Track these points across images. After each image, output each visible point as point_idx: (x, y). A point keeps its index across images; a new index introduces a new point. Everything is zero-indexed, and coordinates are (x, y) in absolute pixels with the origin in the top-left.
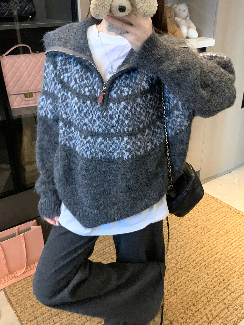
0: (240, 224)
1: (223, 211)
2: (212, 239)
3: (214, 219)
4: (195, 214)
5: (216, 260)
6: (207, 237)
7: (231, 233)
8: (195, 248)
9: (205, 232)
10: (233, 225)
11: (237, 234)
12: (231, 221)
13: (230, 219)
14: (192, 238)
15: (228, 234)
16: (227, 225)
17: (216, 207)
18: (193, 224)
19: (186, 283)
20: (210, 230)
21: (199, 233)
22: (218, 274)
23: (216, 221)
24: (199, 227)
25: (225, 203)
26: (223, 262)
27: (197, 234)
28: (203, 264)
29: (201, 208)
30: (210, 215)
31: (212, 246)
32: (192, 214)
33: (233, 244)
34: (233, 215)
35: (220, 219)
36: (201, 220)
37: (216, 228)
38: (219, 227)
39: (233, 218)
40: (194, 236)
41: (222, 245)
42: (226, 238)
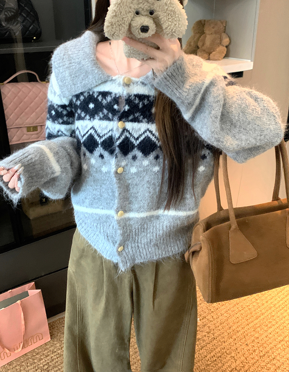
5: (257, 326)
19: (220, 357)
22: (260, 344)
26: (266, 328)
28: (242, 332)
31: (252, 308)
33: (277, 306)
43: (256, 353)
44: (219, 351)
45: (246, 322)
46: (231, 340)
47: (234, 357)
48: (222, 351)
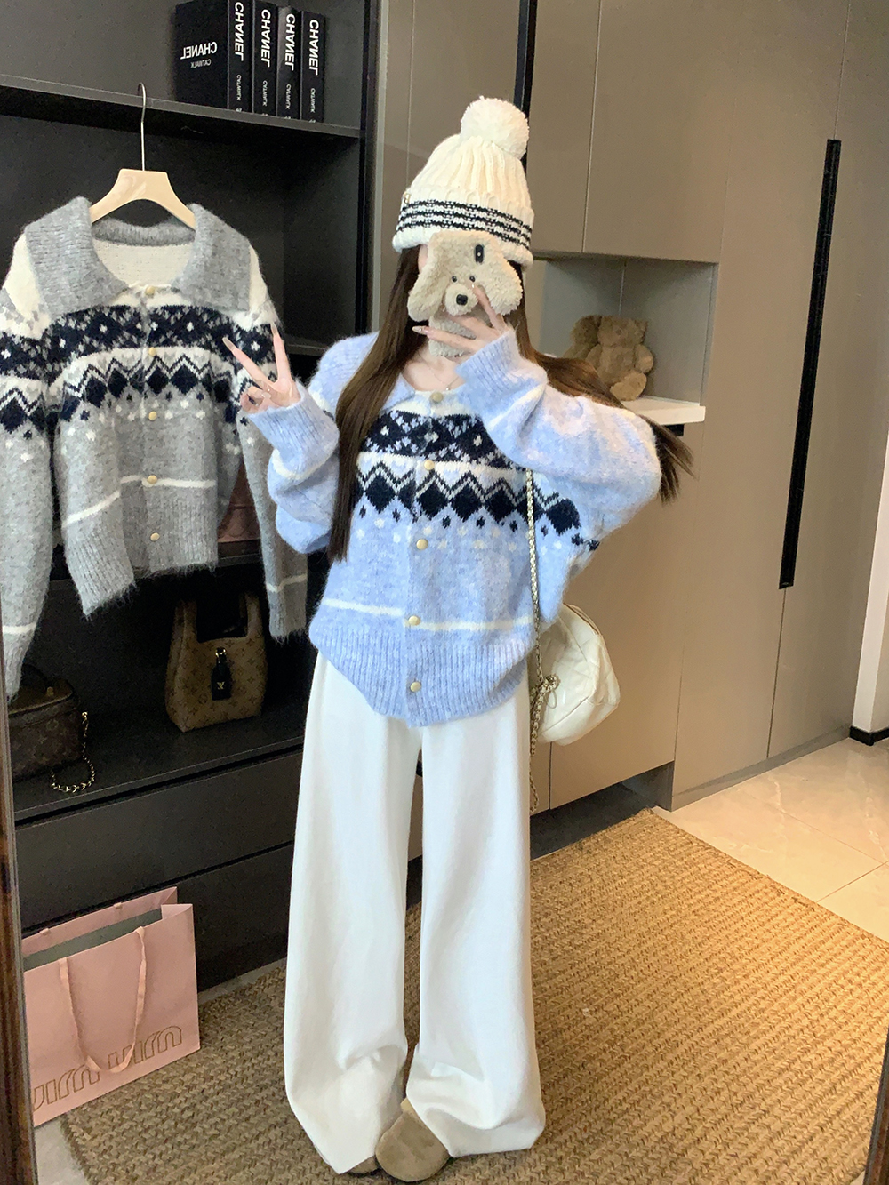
0: (788, 926)
1: (735, 884)
2: (707, 971)
3: (711, 907)
4: (658, 893)
5: (723, 1033)
6: (693, 963)
7: (762, 953)
8: (660, 994)
9: (687, 948)
10: (767, 926)
11: (779, 957)
12: (759, 916)
13: (758, 908)
14: (651, 964)
15: (753, 955)
16: (748, 927)
17: (715, 873)
18: (651, 924)
19: (638, 1102)
20: (699, 940)
21: (670, 949)
22: (730, 1077)
23: (716, 914)
24: (667, 932)
25: (739, 863)
26: (744, 1039)
27: (663, 953)
28: (685, 1046)
29: (673, 877)
30: (698, 897)
31: (709, 989)
32: (649, 894)
33: (771, 987)
34: (765, 899)
35: (726, 910)
36: (674, 912)
37: (717, 937)
38: (727, 932)
39: (767, 907)
40: (655, 959)
41: (737, 987)
42: (750, 967)
43: (723, 1099)
44: (636, 1090)
45: (697, 1023)
46: (662, 1064)
47: (669, 1105)
48: (642, 1088)
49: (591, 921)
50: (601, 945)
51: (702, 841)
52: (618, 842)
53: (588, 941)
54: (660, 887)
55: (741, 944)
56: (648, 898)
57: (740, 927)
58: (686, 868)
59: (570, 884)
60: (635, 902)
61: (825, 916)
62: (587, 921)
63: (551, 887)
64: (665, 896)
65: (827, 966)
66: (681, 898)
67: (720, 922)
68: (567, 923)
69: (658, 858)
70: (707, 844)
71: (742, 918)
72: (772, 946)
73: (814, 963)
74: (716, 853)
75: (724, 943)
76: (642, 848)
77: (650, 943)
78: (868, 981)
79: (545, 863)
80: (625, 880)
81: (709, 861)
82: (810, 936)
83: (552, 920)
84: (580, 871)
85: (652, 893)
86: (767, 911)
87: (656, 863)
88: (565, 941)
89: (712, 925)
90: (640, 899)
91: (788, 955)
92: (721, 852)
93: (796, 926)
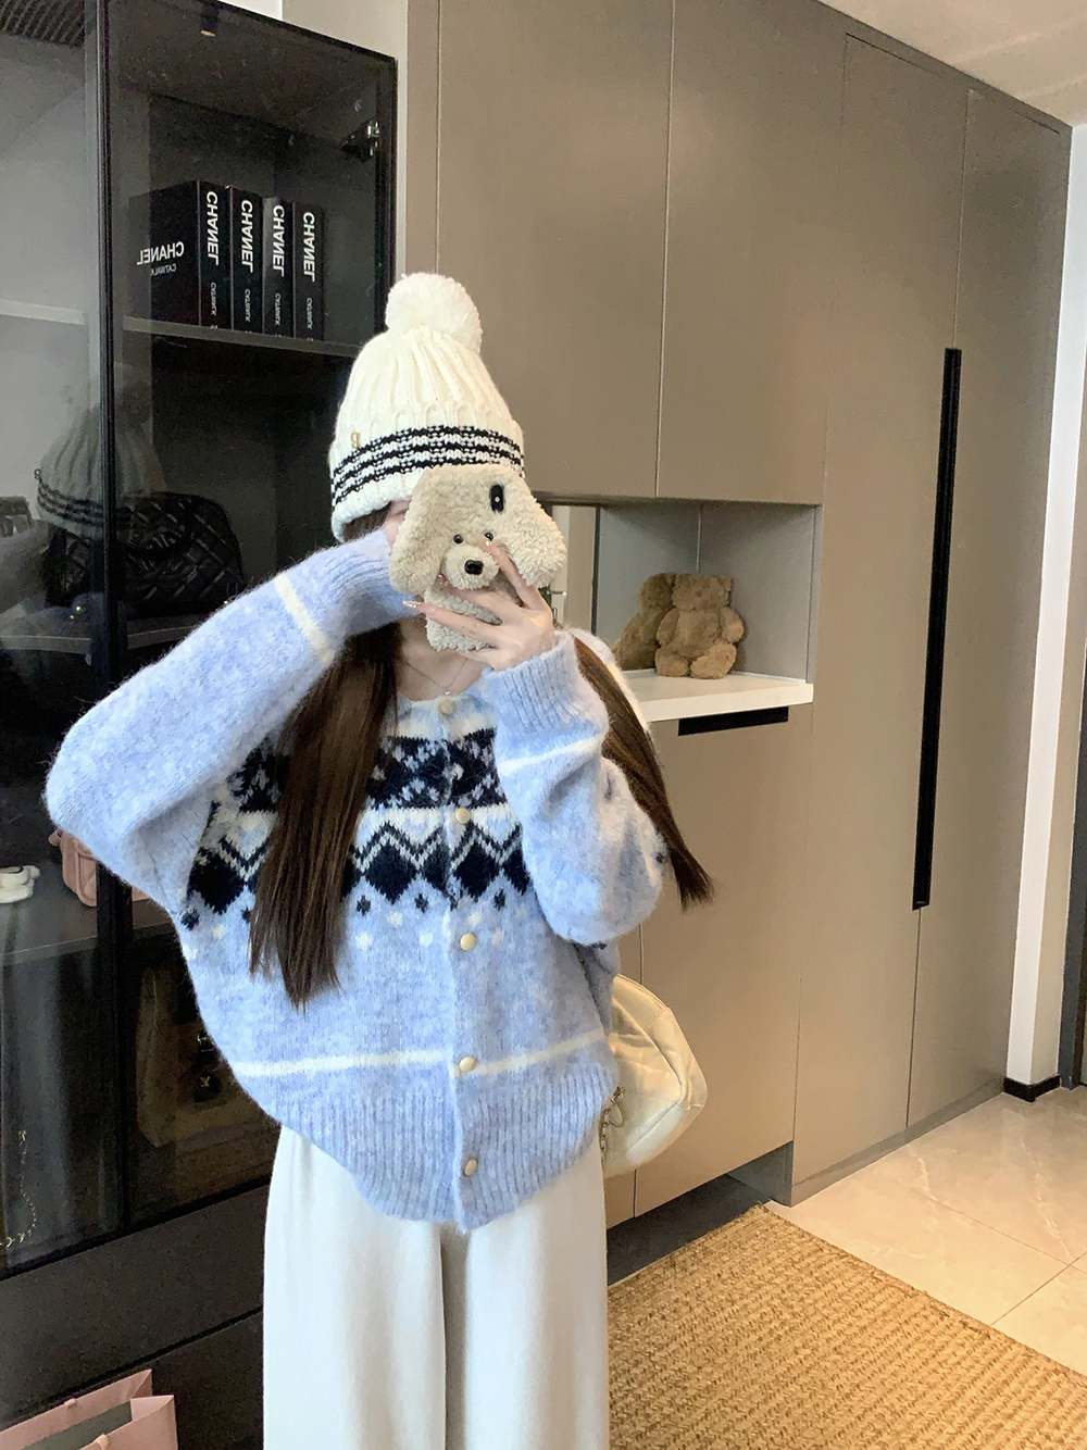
0: (959, 1363)
1: (884, 1307)
3: (857, 1341)
4: (783, 1323)
6: (841, 1424)
7: (930, 1404)
9: (832, 1402)
10: (932, 1365)
11: (953, 1408)
12: (921, 1351)
13: (917, 1339)
14: (784, 1428)
15: (919, 1407)
16: (908, 1367)
17: (856, 1291)
18: (780, 1370)
20: (847, 1390)
21: (809, 1406)
23: (864, 1350)
24: (802, 1380)
25: (886, 1275)
27: (800, 1411)
29: (802, 1300)
30: (839, 1327)
32: (772, 1326)
34: (925, 1325)
35: (878, 1345)
36: (808, 1351)
37: (869, 1384)
38: (881, 1376)
39: (928, 1337)
40: (790, 1420)
49: (695, 1369)
50: (713, 1404)
51: (836, 1248)
52: (723, 1254)
53: (695, 1397)
54: (786, 1316)
55: (901, 1392)
56: (771, 1332)
57: (897, 1368)
58: (818, 1287)
59: (663, 1318)
60: (754, 1338)
61: (1005, 1345)
62: (691, 1369)
63: (639, 1323)
64: (794, 1328)
65: (1016, 1416)
66: (816, 1329)
67: (871, 1362)
68: (665, 1374)
69: (779, 1274)
70: (842, 1251)
71: (899, 1354)
72: (942, 1393)
73: (999, 1415)
74: (854, 1263)
75: (879, 1392)
76: (756, 1260)
77: (780, 1398)
78: (1071, 1435)
79: (628, 1289)
80: (736, 1307)
81: (847, 1276)
82: (988, 1375)
83: (645, 1370)
84: (674, 1297)
85: (776, 1323)
86: (929, 1342)
87: (777, 1281)
88: (663, 1400)
89: (860, 1367)
90: (759, 1333)
91: (964, 1404)
92: (862, 1262)
93: (968, 1362)
